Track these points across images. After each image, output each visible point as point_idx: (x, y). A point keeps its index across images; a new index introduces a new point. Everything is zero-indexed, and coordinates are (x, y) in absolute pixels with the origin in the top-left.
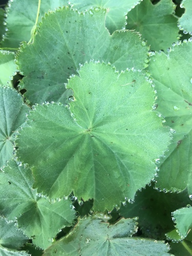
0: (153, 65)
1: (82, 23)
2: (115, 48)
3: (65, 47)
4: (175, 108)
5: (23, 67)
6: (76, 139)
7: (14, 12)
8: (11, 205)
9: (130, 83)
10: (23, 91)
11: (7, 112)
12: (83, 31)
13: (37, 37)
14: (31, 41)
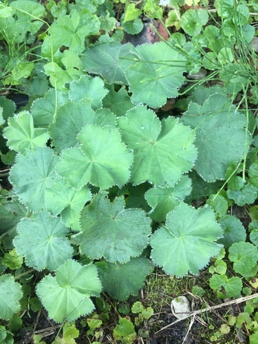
0: (120, 123)
1: (79, 109)
2: (99, 118)
3: (72, 122)
4: (137, 143)
5: (51, 135)
6: (86, 164)
7: (36, 108)
8: (56, 208)
9: (108, 132)
10: (53, 148)
11: (45, 161)
12: (80, 112)
13: (57, 119)
14: (54, 121)
